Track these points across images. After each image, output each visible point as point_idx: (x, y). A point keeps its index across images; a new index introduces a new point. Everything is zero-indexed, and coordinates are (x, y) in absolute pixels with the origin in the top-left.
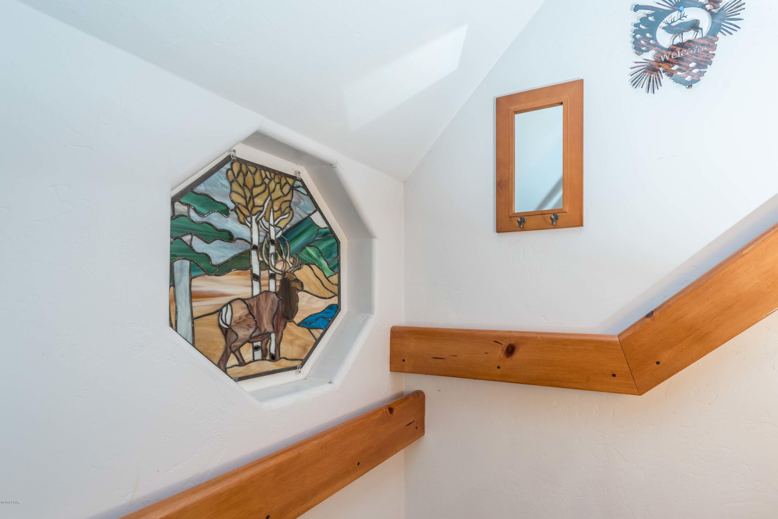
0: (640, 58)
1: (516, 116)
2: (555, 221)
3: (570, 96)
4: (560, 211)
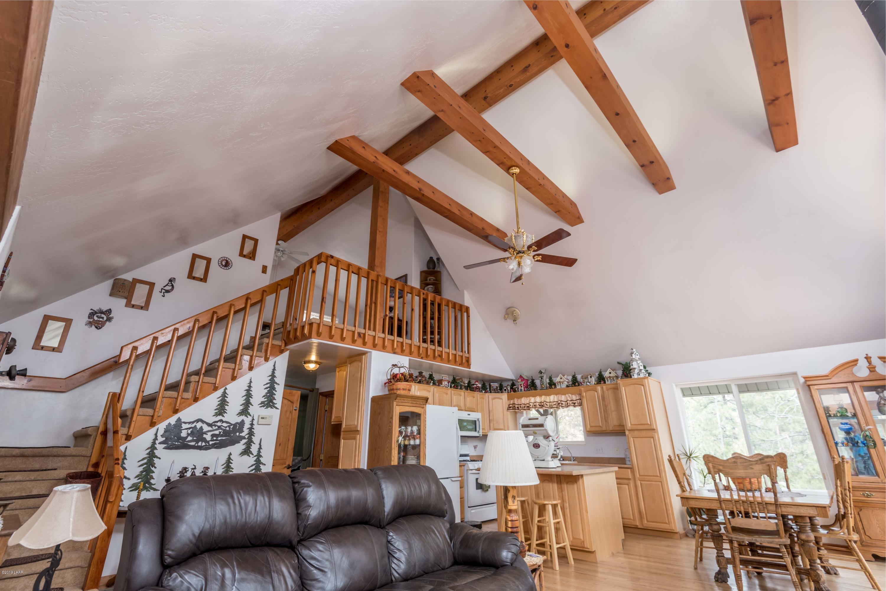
0: (89, 320)
1: (49, 320)
2: (54, 349)
3: (68, 322)
4: (56, 348)
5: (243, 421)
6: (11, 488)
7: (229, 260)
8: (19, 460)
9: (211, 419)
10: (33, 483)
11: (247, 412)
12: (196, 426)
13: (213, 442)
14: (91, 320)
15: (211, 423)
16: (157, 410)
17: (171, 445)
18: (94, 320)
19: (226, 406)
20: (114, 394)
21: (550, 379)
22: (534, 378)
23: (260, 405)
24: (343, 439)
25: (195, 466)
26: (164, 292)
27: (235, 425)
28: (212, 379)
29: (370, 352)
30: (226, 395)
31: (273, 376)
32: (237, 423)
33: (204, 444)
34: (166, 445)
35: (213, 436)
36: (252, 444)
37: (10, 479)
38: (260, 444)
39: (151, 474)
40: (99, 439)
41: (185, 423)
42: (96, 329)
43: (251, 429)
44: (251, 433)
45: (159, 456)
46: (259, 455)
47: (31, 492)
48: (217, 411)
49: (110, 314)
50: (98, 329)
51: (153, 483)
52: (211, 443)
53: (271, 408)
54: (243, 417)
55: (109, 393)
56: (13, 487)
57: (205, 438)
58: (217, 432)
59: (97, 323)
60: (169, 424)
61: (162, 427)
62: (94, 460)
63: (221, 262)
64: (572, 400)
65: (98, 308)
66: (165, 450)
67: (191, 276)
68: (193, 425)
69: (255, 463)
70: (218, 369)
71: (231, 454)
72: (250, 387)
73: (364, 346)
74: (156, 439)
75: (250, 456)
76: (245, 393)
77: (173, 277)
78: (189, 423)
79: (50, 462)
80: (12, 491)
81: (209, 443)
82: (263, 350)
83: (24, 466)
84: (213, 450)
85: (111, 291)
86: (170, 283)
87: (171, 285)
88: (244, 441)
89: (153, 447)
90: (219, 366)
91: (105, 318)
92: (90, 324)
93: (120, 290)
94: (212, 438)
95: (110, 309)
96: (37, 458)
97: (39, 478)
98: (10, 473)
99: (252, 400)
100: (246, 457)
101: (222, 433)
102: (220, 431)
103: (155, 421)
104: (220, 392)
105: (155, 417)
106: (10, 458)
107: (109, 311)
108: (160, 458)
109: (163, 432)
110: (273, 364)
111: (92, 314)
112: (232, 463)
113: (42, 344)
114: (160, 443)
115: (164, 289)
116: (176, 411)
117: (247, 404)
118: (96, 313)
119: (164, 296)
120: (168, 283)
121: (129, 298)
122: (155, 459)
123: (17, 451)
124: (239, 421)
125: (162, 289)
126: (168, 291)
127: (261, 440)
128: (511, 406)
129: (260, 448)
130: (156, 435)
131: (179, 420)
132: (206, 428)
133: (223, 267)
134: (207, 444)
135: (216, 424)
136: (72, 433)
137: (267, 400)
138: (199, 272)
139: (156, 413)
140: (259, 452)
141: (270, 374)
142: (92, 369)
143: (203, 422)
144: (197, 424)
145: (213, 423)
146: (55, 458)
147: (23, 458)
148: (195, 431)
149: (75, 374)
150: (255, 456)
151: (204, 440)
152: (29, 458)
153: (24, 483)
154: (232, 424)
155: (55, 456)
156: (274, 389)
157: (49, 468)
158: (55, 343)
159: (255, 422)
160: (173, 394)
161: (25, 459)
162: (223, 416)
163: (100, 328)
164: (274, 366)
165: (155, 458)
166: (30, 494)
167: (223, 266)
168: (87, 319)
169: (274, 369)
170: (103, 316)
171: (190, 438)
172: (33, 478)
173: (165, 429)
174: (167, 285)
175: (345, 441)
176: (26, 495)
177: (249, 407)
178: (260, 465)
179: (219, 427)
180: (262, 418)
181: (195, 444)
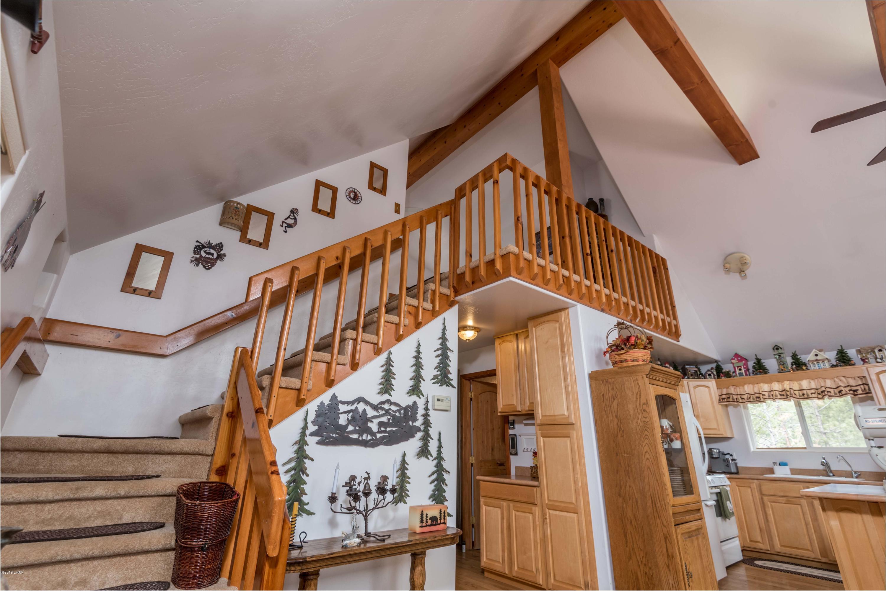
1: (143, 253)
2: (150, 294)
3: (168, 256)
4: (153, 291)
5: (415, 403)
6: (87, 510)
7: (358, 193)
8: (104, 458)
9: (376, 399)
10: (124, 502)
11: (419, 389)
12: (357, 408)
13: (381, 435)
14: (198, 256)
15: (376, 404)
16: (305, 379)
17: (326, 438)
18: (201, 256)
19: (392, 380)
20: (244, 351)
21: (794, 356)
22: (759, 357)
23: (433, 381)
24: (543, 437)
25: (368, 474)
26: (286, 227)
27: (406, 408)
28: (373, 336)
29: (575, 305)
30: (392, 363)
31: (444, 338)
32: (408, 406)
33: (369, 437)
34: (319, 438)
35: (381, 424)
36: (429, 439)
37: (85, 495)
38: (439, 440)
39: (302, 486)
40: (225, 423)
41: (343, 403)
42: (204, 269)
43: (426, 416)
44: (427, 423)
45: (311, 456)
46: (440, 458)
47: (120, 519)
48: (381, 386)
49: (221, 250)
50: (207, 269)
51: (306, 502)
52: (378, 436)
53: (447, 386)
54: (414, 398)
55: (237, 349)
56: (91, 509)
57: (370, 428)
58: (384, 419)
59: (205, 261)
60: (322, 403)
61: (312, 407)
62: (219, 461)
63: (349, 194)
64: (849, 386)
65: (206, 240)
66: (319, 446)
67: (315, 209)
68: (353, 408)
69: (435, 469)
70: (378, 322)
71: (405, 455)
72: (418, 352)
73: (569, 296)
74: (305, 428)
75: (429, 459)
76: (413, 361)
77: (295, 207)
78: (348, 403)
79: (150, 463)
80: (90, 517)
81: (376, 437)
82: (429, 300)
83: (110, 469)
84: (382, 448)
85: (221, 217)
86: (292, 215)
87: (293, 217)
88: (419, 435)
89: (301, 443)
90: (379, 318)
91: (215, 255)
92: (197, 261)
93: (233, 216)
94: (380, 428)
95: (221, 243)
96: (130, 456)
97: (133, 493)
98: (85, 482)
99: (423, 373)
100: (423, 459)
101: (391, 421)
102: (389, 417)
103: (304, 397)
104: (382, 358)
105: (304, 391)
106: (90, 455)
107: (220, 246)
108: (312, 460)
109: (315, 416)
110: (442, 322)
111: (199, 248)
112: (407, 469)
113: (134, 284)
114: (312, 434)
115: (286, 223)
116: (330, 383)
117: (418, 378)
118: (204, 247)
119: (286, 232)
120: (290, 215)
121: (244, 230)
122: (306, 461)
123: (100, 443)
124: (410, 403)
125: (283, 222)
126: (290, 226)
127: (440, 433)
128: (724, 396)
129: (440, 447)
130: (305, 420)
131: (334, 397)
132: (371, 413)
133: (352, 201)
134: (374, 438)
135: (383, 406)
136: (178, 417)
137: (441, 375)
138: (325, 205)
139: (304, 384)
140: (439, 452)
141: (440, 335)
142: (202, 324)
143: (367, 403)
144: (359, 406)
145: (378, 404)
146: (157, 456)
147: (109, 455)
148: (357, 417)
149: (179, 331)
150: (435, 459)
151: (369, 431)
152: (117, 455)
153: (109, 502)
154: (402, 408)
155: (157, 453)
156: (447, 357)
157: (148, 473)
158: (152, 286)
159: (430, 406)
160: (325, 356)
161: (112, 457)
162: (390, 395)
163: (209, 269)
164: (444, 324)
165: (305, 458)
166: (120, 522)
167: (351, 199)
168: (192, 255)
169: (444, 329)
170: (212, 251)
171: (350, 428)
172: (122, 493)
173: (316, 411)
174: (289, 217)
175: (546, 439)
176: (113, 523)
177: (420, 382)
178: (443, 473)
179: (387, 412)
180: (439, 400)
181: (359, 437)
